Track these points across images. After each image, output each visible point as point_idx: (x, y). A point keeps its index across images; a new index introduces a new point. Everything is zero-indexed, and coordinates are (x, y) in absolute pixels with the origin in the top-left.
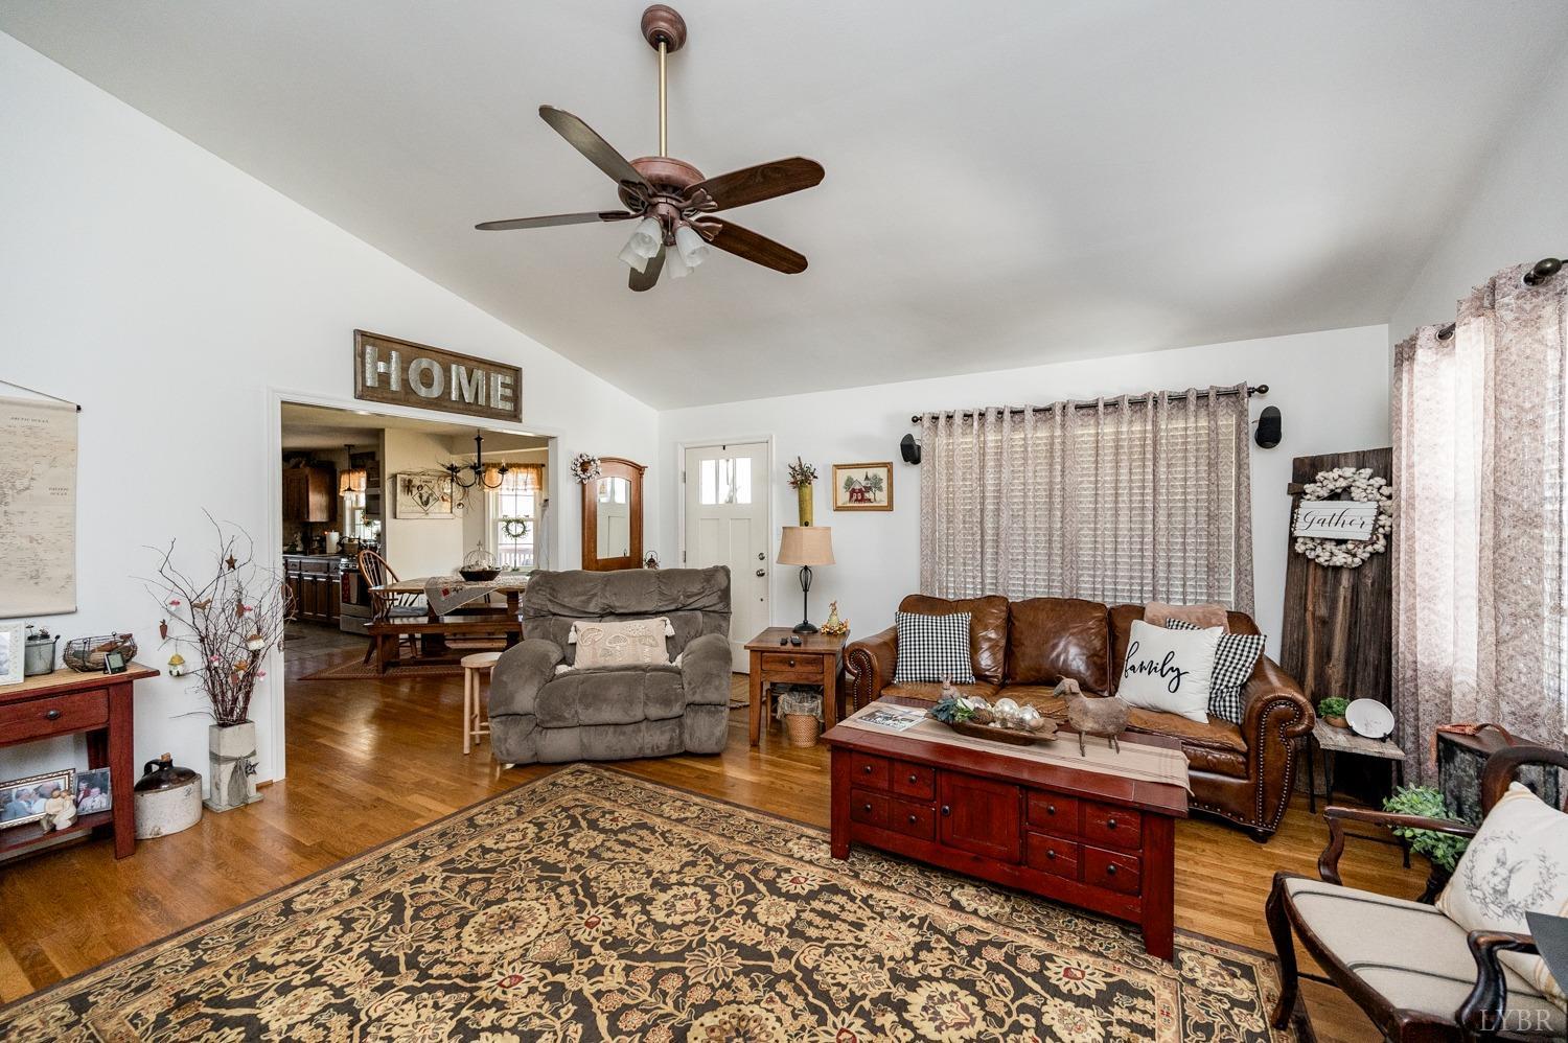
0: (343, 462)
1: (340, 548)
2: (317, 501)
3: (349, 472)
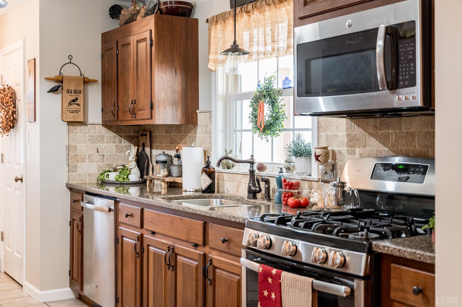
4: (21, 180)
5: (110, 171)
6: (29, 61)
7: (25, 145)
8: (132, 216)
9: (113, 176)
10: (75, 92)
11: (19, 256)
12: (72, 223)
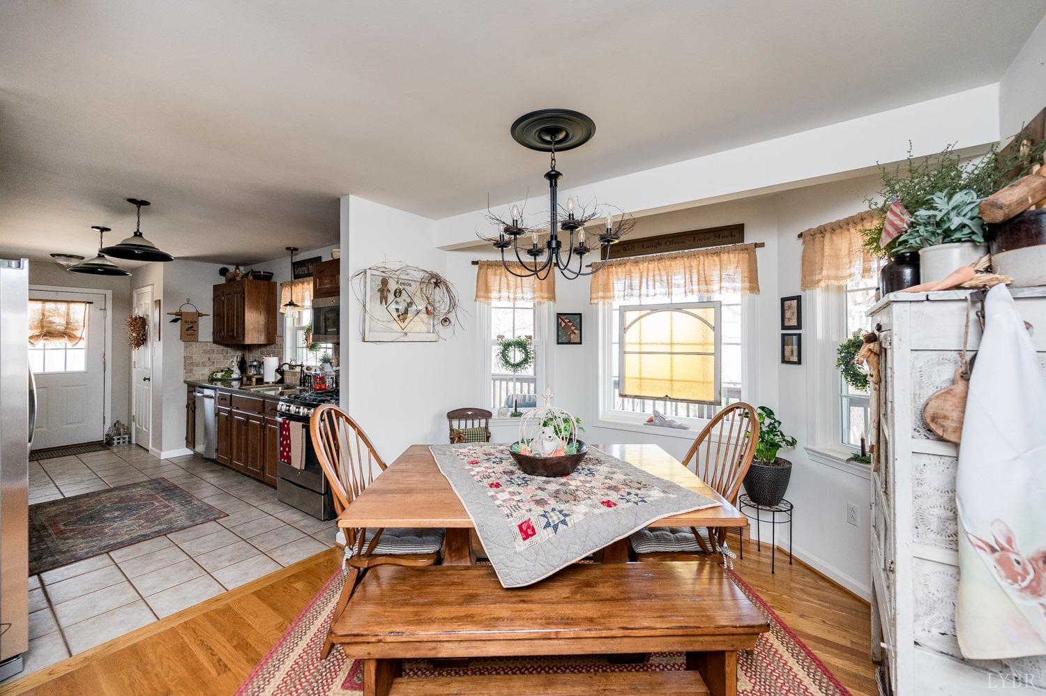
0: (283, 271)
1: (279, 377)
2: (253, 320)
3: (292, 284)
4: (149, 380)
5: (217, 372)
6: (156, 301)
7: (152, 356)
8: (225, 399)
9: (219, 375)
10: (192, 322)
11: (147, 431)
12: (187, 406)
